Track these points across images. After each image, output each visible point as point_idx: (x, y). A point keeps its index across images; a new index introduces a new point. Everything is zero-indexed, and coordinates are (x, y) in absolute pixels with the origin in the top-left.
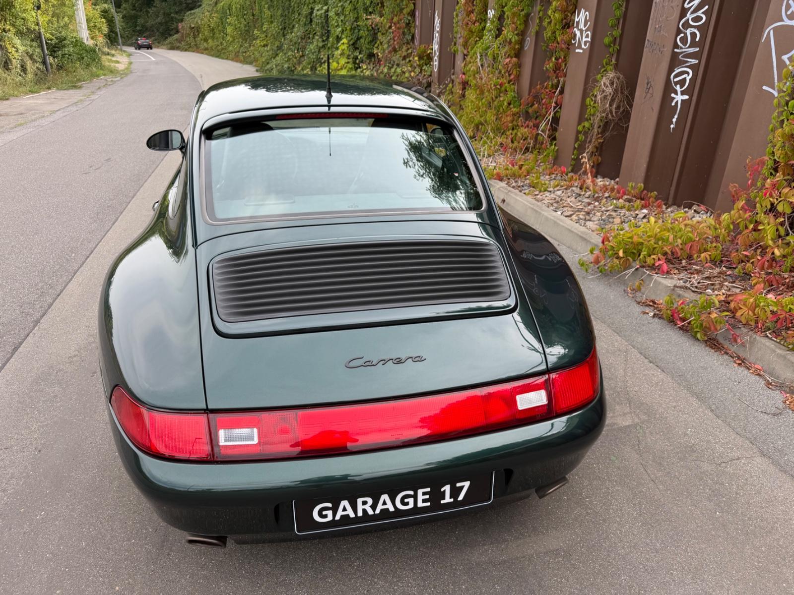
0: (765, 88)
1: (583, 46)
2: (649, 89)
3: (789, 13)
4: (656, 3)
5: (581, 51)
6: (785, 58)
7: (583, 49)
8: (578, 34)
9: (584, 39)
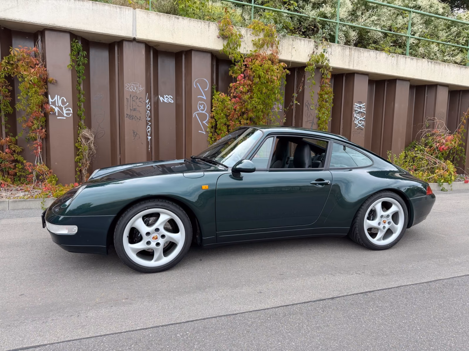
0: (199, 131)
1: (65, 115)
2: (136, 135)
3: (201, 109)
4: (127, 99)
5: (65, 118)
6: (204, 122)
7: (66, 117)
8: (56, 109)
9: (65, 112)
